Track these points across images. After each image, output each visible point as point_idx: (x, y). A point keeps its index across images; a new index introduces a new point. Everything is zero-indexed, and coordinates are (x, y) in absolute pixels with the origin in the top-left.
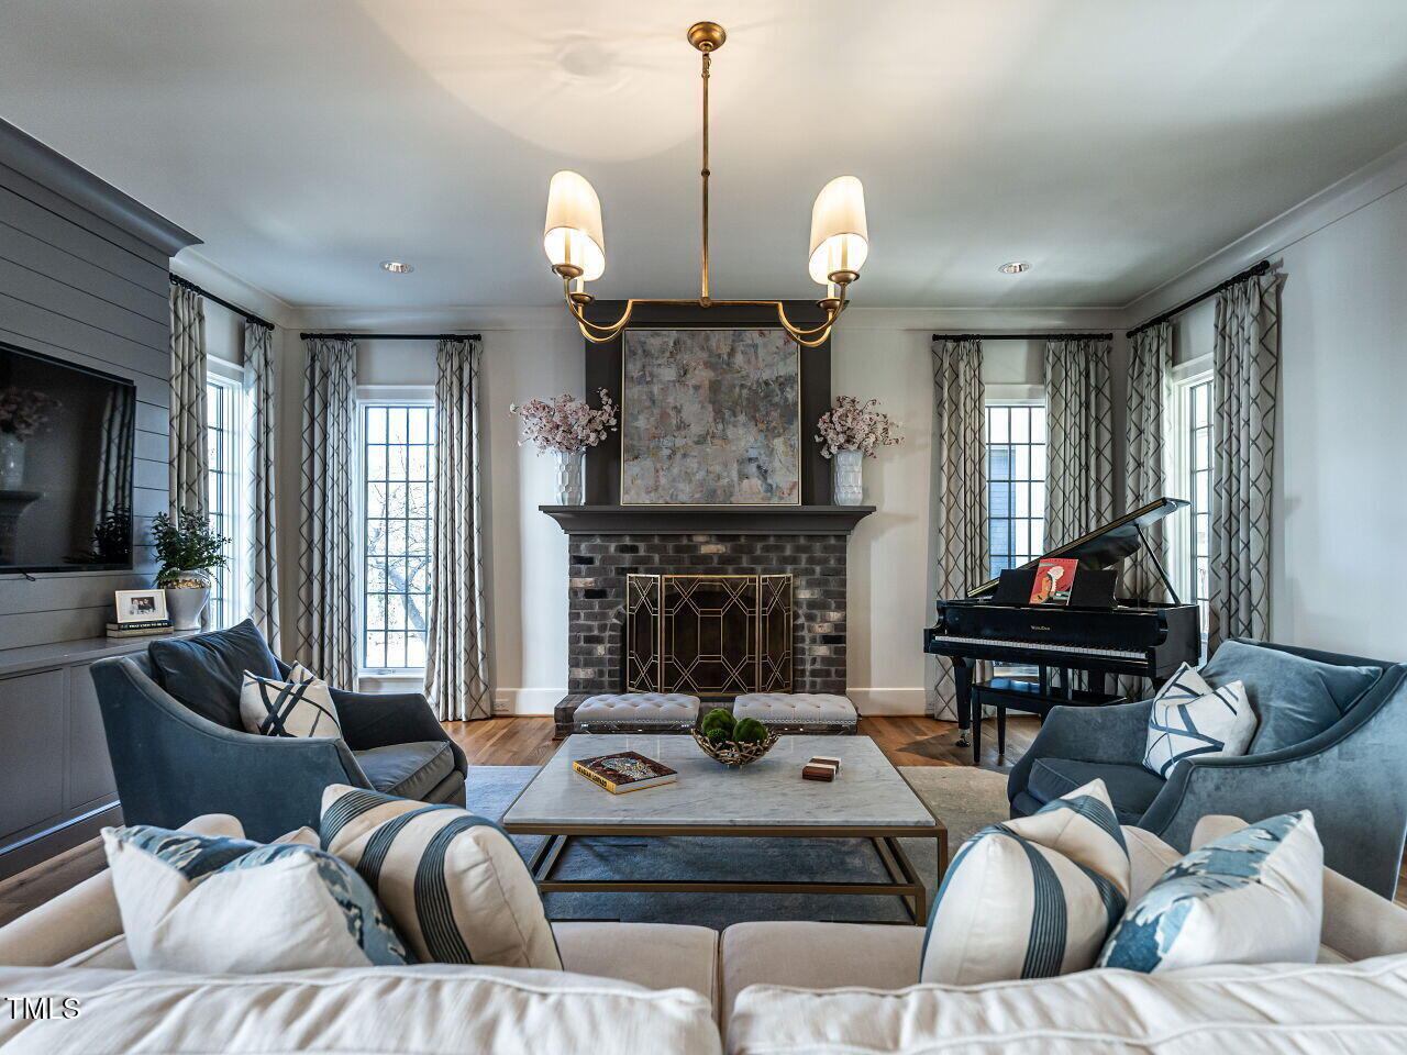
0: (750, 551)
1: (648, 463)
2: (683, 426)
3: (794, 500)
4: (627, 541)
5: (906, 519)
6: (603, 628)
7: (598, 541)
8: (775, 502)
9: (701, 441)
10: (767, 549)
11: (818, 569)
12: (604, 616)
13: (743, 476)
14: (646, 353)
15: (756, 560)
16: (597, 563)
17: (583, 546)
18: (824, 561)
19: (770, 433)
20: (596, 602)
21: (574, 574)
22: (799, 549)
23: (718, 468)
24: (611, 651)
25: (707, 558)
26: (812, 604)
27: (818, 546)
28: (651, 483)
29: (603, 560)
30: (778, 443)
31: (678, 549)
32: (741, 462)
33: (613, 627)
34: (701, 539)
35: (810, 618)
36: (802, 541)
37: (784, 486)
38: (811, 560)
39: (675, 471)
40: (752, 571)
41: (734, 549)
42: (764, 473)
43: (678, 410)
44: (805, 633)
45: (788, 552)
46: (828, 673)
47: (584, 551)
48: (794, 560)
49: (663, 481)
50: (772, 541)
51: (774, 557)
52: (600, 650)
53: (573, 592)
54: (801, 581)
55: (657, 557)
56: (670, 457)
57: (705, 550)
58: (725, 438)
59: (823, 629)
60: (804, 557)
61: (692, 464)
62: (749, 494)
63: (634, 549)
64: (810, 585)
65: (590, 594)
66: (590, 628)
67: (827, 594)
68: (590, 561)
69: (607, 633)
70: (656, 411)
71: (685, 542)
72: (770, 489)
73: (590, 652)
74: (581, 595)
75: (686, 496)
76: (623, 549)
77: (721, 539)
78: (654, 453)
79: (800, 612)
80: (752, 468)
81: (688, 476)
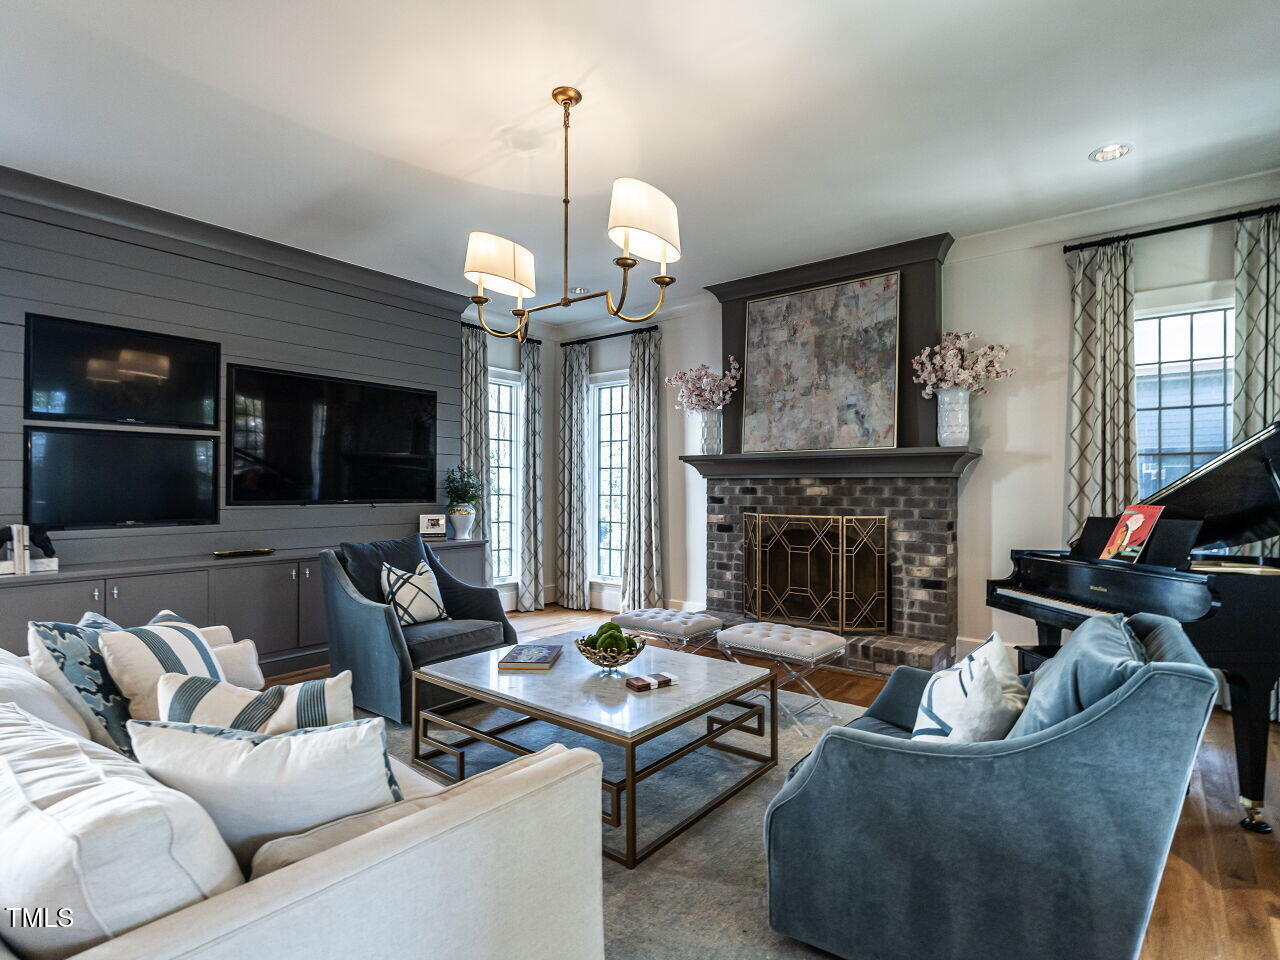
0: (850, 493)
1: (763, 416)
2: (792, 380)
3: (890, 444)
4: (748, 484)
5: (1036, 458)
6: (730, 557)
7: (727, 484)
8: (871, 447)
9: (807, 393)
10: (866, 491)
11: (916, 512)
12: (730, 547)
13: (842, 422)
14: (765, 320)
15: (856, 502)
16: (726, 502)
17: (716, 489)
18: (923, 504)
19: (868, 378)
20: (725, 535)
21: (710, 511)
22: (897, 491)
23: (820, 417)
24: (736, 577)
25: (811, 499)
26: (910, 547)
27: (916, 488)
28: (766, 433)
29: (731, 499)
30: (876, 388)
31: (788, 491)
32: (840, 409)
33: (738, 557)
34: (806, 482)
35: (909, 561)
36: (900, 484)
37: (879, 429)
38: (910, 503)
39: (785, 421)
40: (852, 513)
41: (835, 492)
42: (861, 418)
43: (788, 366)
44: (902, 575)
45: (886, 494)
46: (926, 619)
47: (717, 494)
48: (892, 503)
49: (774, 431)
50: (870, 484)
51: (872, 500)
52: (728, 575)
53: (710, 525)
54: (898, 524)
55: (771, 498)
56: (781, 409)
57: (810, 492)
58: (827, 388)
59: (924, 573)
60: (902, 499)
61: (799, 414)
62: (847, 439)
63: (753, 491)
64: (908, 527)
65: (722, 528)
66: (720, 557)
67: (926, 537)
68: (720, 501)
69: (734, 562)
70: (771, 370)
71: (793, 484)
72: (866, 433)
73: (721, 577)
74: (715, 528)
75: (792, 443)
76: (746, 491)
77: (824, 481)
78: (768, 406)
79: (898, 554)
80: (851, 415)
81: (794, 425)
